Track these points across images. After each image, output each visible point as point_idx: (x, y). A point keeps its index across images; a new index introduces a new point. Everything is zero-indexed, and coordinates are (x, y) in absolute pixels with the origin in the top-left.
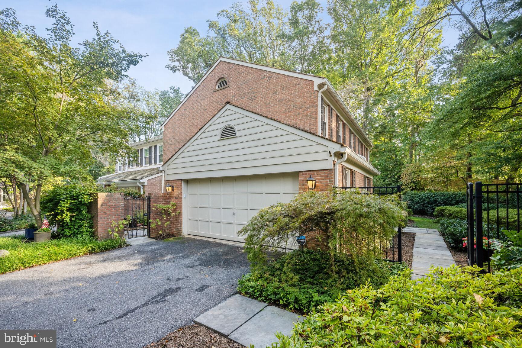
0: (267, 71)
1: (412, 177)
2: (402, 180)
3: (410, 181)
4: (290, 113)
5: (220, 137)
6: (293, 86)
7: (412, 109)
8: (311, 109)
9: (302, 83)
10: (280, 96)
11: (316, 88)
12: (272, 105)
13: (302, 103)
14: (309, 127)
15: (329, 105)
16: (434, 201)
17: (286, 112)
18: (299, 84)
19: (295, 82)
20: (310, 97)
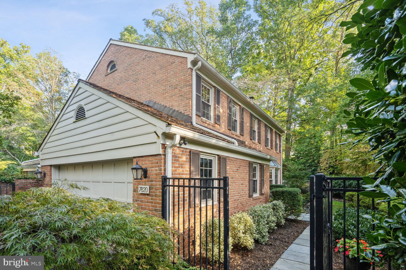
0: (147, 51)
1: (330, 161)
2: (321, 164)
3: (327, 166)
4: (167, 95)
5: (75, 119)
6: (170, 65)
7: (330, 97)
8: (185, 88)
9: (177, 60)
10: (158, 77)
11: (189, 65)
12: (152, 86)
13: (177, 83)
14: (183, 108)
15: (214, 87)
16: (349, 185)
17: (163, 93)
18: (174, 63)
19: (171, 60)
20: (184, 75)
